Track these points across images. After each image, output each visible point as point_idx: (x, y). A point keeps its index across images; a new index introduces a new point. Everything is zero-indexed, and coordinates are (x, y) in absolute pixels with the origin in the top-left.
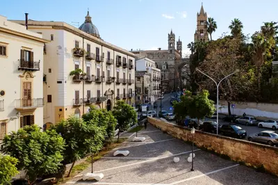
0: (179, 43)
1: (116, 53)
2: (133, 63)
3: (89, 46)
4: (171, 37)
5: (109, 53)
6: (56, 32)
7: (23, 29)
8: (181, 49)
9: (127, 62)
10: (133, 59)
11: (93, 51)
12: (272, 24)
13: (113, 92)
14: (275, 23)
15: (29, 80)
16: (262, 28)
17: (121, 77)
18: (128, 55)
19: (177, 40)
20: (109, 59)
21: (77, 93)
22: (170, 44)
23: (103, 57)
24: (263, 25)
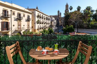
0: (61, 13)
1: (46, 16)
2: (50, 19)
3: (41, 14)
4: (59, 12)
5: (45, 16)
6: (34, 11)
7: (28, 11)
8: (61, 15)
9: (49, 18)
10: (50, 18)
11: (42, 16)
12: (89, 7)
13: (46, 26)
14: (90, 7)
15: (29, 23)
16: (86, 8)
17: (47, 22)
18: (49, 16)
19: (60, 12)
20: (45, 17)
21: (38, 26)
22: (58, 13)
23: (44, 17)
24: (87, 7)
